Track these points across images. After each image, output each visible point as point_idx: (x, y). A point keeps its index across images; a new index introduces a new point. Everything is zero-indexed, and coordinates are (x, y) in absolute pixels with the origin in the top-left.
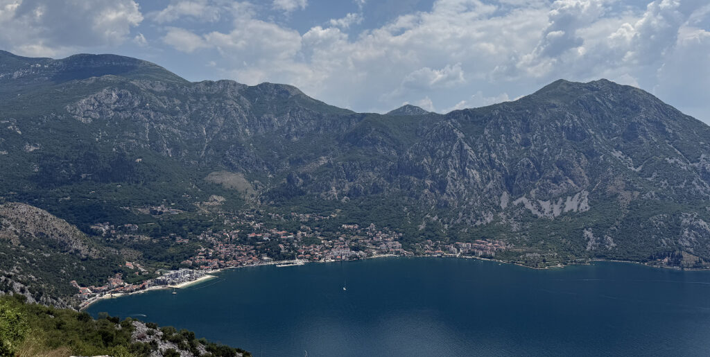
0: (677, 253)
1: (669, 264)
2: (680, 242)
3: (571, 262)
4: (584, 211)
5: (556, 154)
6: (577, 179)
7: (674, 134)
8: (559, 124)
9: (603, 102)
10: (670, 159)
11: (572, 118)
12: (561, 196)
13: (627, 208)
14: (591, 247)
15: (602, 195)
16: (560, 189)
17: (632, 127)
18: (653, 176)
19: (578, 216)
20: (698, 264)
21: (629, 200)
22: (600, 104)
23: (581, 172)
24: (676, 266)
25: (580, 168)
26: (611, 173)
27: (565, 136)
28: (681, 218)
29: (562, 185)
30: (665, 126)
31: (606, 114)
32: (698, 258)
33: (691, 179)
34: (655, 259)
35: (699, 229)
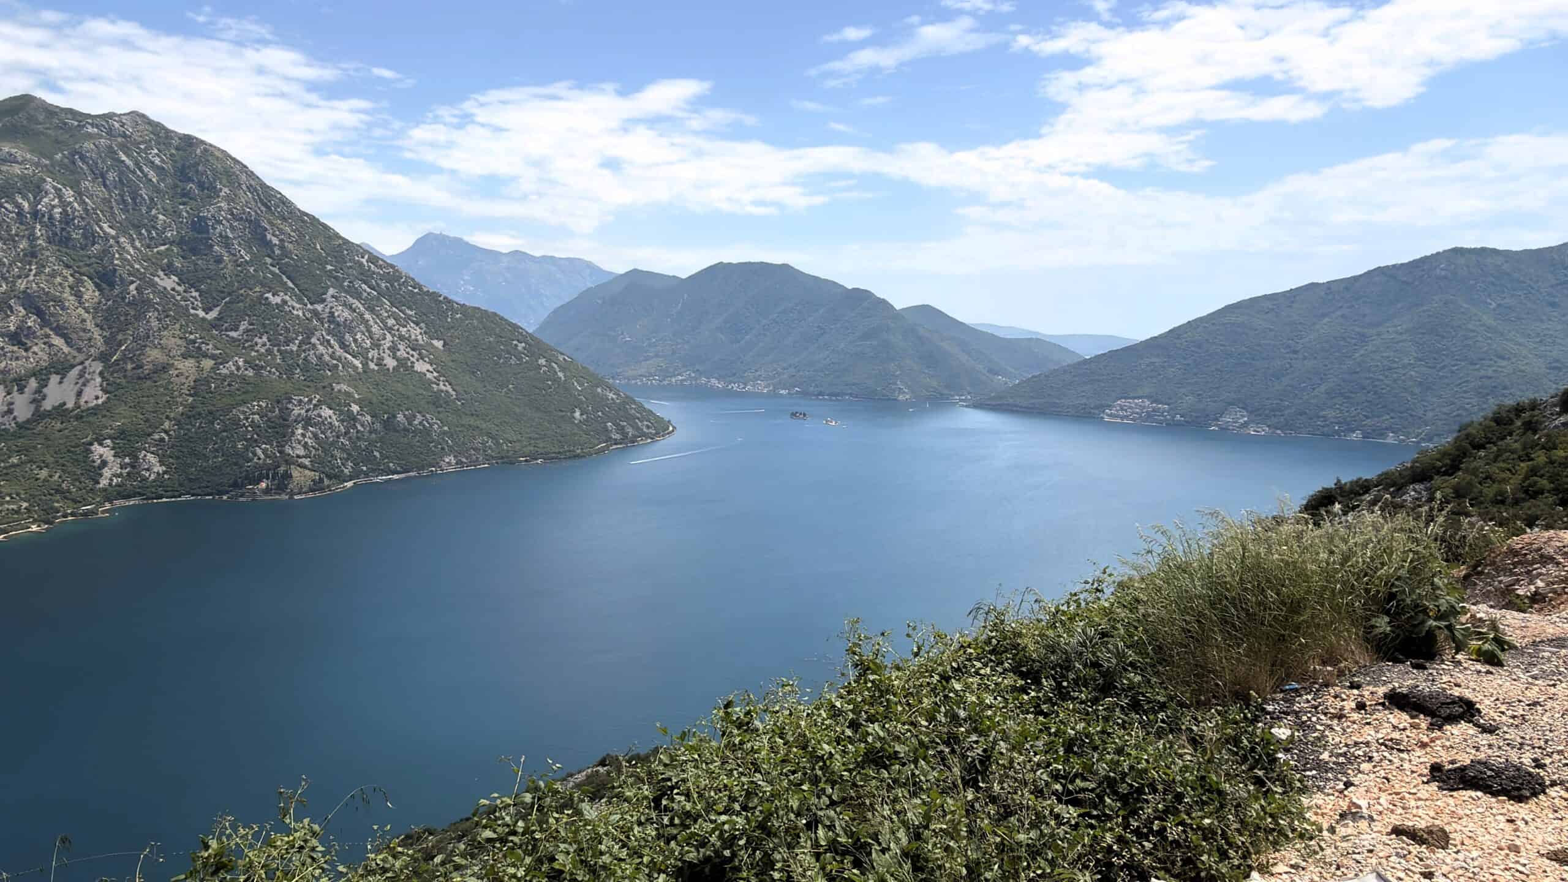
0: (282, 469)
1: (267, 491)
2: (288, 450)
3: (65, 516)
4: (91, 405)
5: (19, 277)
6: (74, 336)
7: (282, 247)
8: (26, 205)
9: (137, 164)
10: (273, 295)
11: (59, 195)
12: (34, 375)
13: (188, 392)
14: (111, 480)
15: (134, 369)
16: (32, 360)
17: (200, 226)
18: (242, 328)
19: (79, 418)
20: (317, 486)
21: (192, 378)
22: (128, 167)
23: (84, 321)
24: (280, 494)
25: (81, 311)
26: (155, 324)
27: (42, 235)
28: (290, 406)
29: (35, 349)
30: (266, 230)
31: (143, 192)
32: (317, 474)
33: (310, 333)
34: (243, 486)
35: (322, 423)
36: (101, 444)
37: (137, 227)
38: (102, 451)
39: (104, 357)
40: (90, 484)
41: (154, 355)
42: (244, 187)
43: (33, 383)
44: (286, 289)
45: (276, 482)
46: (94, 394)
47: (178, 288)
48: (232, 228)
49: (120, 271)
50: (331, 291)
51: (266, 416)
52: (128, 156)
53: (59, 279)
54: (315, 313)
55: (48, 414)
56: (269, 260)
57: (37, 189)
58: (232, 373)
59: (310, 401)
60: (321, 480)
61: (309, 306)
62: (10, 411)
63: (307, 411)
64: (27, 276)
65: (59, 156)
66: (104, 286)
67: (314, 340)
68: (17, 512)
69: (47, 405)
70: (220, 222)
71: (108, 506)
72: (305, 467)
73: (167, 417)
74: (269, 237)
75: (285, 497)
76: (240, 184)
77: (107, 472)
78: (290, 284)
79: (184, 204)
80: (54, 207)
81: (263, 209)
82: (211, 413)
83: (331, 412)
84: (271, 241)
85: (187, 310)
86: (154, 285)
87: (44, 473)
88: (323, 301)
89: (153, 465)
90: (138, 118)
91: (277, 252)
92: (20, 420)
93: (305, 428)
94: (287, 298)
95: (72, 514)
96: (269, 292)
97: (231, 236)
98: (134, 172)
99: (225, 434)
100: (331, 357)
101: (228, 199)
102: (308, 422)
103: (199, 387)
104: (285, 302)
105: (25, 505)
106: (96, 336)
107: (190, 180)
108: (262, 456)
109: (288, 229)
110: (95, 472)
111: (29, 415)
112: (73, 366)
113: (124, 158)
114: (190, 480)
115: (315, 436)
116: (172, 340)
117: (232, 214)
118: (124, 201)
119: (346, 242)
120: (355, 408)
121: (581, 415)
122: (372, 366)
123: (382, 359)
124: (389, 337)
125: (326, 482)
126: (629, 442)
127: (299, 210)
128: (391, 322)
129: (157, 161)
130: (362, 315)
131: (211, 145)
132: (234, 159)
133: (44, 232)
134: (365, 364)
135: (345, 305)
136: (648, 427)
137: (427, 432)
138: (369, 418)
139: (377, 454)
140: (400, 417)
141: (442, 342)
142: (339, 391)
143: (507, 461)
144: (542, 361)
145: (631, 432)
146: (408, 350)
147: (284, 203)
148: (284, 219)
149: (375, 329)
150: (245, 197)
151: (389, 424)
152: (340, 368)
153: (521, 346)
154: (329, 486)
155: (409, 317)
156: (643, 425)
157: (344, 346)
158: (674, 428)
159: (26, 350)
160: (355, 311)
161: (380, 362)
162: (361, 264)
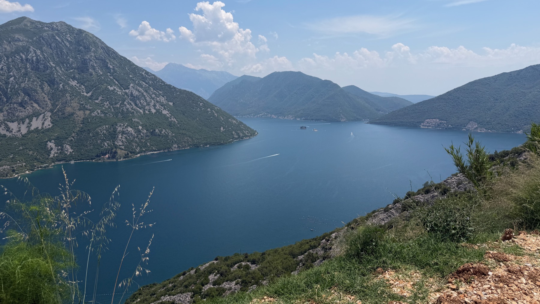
0: (114, 150)
1: (109, 158)
2: (116, 143)
3: (38, 168)
4: (47, 128)
5: (22, 82)
6: (41, 103)
7: (114, 69)
8: (24, 56)
9: (62, 40)
10: (111, 87)
11: (35, 52)
12: (27, 117)
13: (81, 123)
14: (54, 155)
15: (62, 114)
16: (27, 112)
17: (85, 63)
18: (99, 99)
19: (43, 132)
20: (126, 156)
21: (82, 117)
22: (59, 42)
23: (44, 98)
24: (113, 159)
25: (43, 94)
26: (69, 98)
27: (29, 67)
28: (117, 127)
29: (28, 108)
30: (108, 63)
31: (64, 50)
32: (127, 152)
33: (124, 100)
34: (100, 156)
35: (128, 133)
36: (50, 142)
37: (63, 63)
38: (51, 144)
39: (51, 111)
40: (47, 156)
41: (69, 110)
42: (100, 47)
43: (27, 121)
44: (115, 84)
45: (112, 155)
46: (48, 124)
47: (77, 85)
48: (96, 63)
49: (56, 79)
50: (131, 85)
51: (108, 131)
52: (59, 37)
53: (35, 83)
54: (126, 93)
55: (32, 131)
56: (109, 74)
57: (28, 51)
58: (96, 116)
59: (124, 125)
60: (128, 154)
61: (123, 90)
62: (20, 131)
63: (123, 129)
64: (25, 82)
65: (35, 39)
66: (51, 85)
67: (125, 103)
68: (21, 167)
69: (32, 128)
70: (91, 61)
71: (53, 164)
72: (122, 149)
73: (73, 132)
74: (109, 65)
75: (115, 160)
76: (98, 47)
77: (53, 152)
78: (117, 83)
79: (79, 54)
80: (33, 57)
81: (107, 55)
82: (89, 130)
83: (131, 129)
84: (110, 67)
85: (80, 93)
86: (68, 84)
87: (31, 153)
88: (129, 88)
89: (69, 149)
90: (63, 24)
91: (112, 71)
92: (23, 133)
93: (122, 135)
94: (115, 88)
95: (41, 167)
96: (109, 86)
97: (95, 65)
98: (61, 43)
99: (94, 138)
100: (132, 109)
101: (94, 52)
102: (123, 133)
103: (85, 121)
104: (115, 89)
105: (24, 164)
106: (49, 103)
107: (81, 45)
108: (107, 145)
109: (116, 62)
110: (49, 152)
111: (26, 132)
112: (41, 114)
113: (57, 38)
114: (82, 154)
115: (126, 138)
116: (75, 104)
117: (96, 57)
118: (58, 54)
119: (137, 66)
120: (140, 127)
121: (223, 129)
122: (147, 112)
123: (150, 109)
124: (153, 101)
125: (130, 155)
126: (241, 139)
127: (120, 55)
128: (153, 96)
129: (69, 39)
130: (143, 94)
131: (88, 33)
132: (96, 37)
133: (30, 66)
134: (144, 112)
135: (136, 90)
136: (248, 133)
137: (167, 136)
138: (145, 131)
139: (148, 144)
140: (157, 130)
141: (172, 103)
142: (135, 121)
143: (197, 146)
144: (209, 110)
145: (241, 135)
146: (160, 106)
147: (114, 53)
148: (114, 59)
149: (148, 99)
150: (100, 51)
151: (153, 133)
152: (135, 113)
153: (201, 104)
154: (131, 156)
155: (160, 94)
156: (246, 132)
157: (136, 105)
158: (257, 133)
159: (25, 109)
160: (140, 92)
161: (150, 111)
162: (142, 75)
